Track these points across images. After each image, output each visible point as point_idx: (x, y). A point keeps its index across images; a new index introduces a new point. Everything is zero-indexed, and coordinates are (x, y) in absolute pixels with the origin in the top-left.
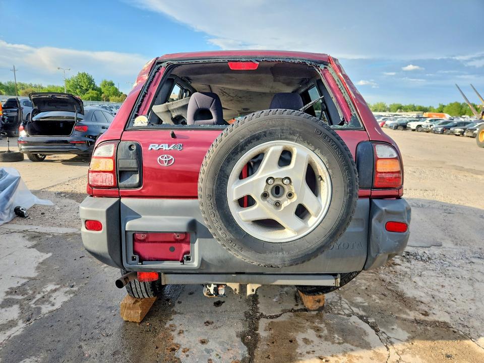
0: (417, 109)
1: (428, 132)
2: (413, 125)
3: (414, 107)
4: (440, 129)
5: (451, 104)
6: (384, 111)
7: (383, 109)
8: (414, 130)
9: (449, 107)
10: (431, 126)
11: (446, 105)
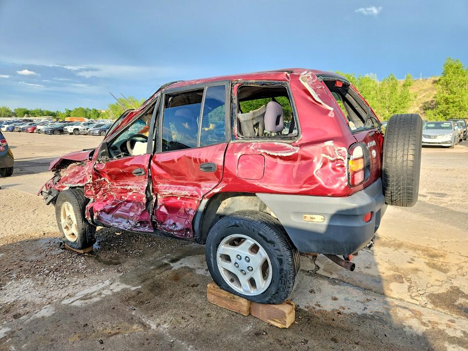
0: (45, 114)
1: (85, 135)
2: (70, 129)
3: (41, 111)
4: (97, 132)
5: (76, 109)
6: (9, 116)
7: (8, 114)
8: (71, 134)
9: (75, 112)
10: (87, 129)
11: (72, 110)
